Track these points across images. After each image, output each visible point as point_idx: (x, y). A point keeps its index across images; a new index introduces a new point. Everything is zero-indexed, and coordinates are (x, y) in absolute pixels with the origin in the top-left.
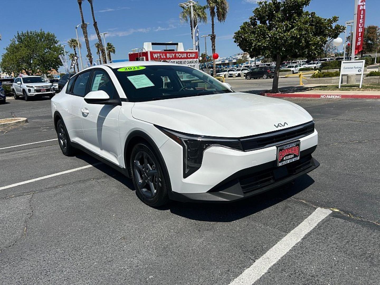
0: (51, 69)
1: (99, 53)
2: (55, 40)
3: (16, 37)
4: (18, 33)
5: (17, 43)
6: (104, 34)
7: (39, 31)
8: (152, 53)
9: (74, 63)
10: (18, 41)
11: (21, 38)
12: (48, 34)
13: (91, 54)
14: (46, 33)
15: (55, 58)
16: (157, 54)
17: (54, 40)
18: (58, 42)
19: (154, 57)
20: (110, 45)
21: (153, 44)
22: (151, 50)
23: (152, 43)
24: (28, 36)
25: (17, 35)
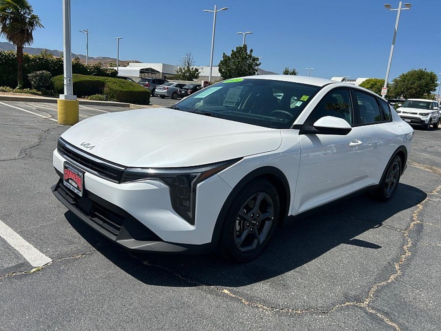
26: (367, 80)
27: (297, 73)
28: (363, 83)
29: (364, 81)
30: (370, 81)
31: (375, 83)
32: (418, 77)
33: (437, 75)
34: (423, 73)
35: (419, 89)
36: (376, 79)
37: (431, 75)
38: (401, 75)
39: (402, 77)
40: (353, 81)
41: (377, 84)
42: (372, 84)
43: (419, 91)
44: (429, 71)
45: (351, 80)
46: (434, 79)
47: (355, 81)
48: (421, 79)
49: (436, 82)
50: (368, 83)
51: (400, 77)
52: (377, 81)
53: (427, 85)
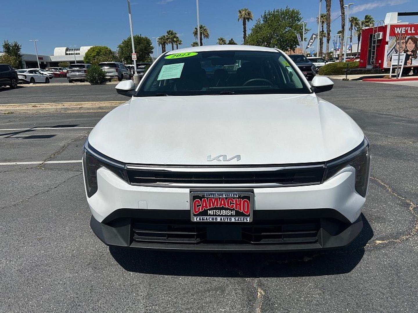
0: (288, 49)
1: (352, 29)
2: (299, 18)
3: (262, 17)
4: (265, 13)
5: (262, 22)
6: (349, 5)
7: (284, 9)
8: (393, 27)
9: (311, 42)
10: (263, 21)
11: (267, 17)
12: (293, 11)
13: (330, 31)
14: (291, 10)
15: (293, 37)
16: (401, 28)
17: (297, 17)
18: (301, 19)
19: (396, 32)
20: (369, 18)
21: (400, 14)
22: (395, 22)
23: (398, 13)
24: (274, 15)
25: (263, 15)
26: (91, 48)
27: (21, 46)
28: (88, 51)
29: (89, 49)
30: (95, 49)
31: (100, 51)
32: (137, 42)
33: (150, 40)
34: (140, 38)
35: (141, 53)
36: (100, 47)
37: (146, 39)
38: (123, 41)
39: (125, 43)
40: (77, 50)
41: (102, 51)
42: (97, 51)
43: (141, 54)
44: (143, 36)
45: (75, 50)
46: (149, 43)
47: (79, 49)
48: (140, 44)
49: (151, 46)
50: (93, 51)
51: (123, 43)
52: (101, 49)
53: (146, 48)
